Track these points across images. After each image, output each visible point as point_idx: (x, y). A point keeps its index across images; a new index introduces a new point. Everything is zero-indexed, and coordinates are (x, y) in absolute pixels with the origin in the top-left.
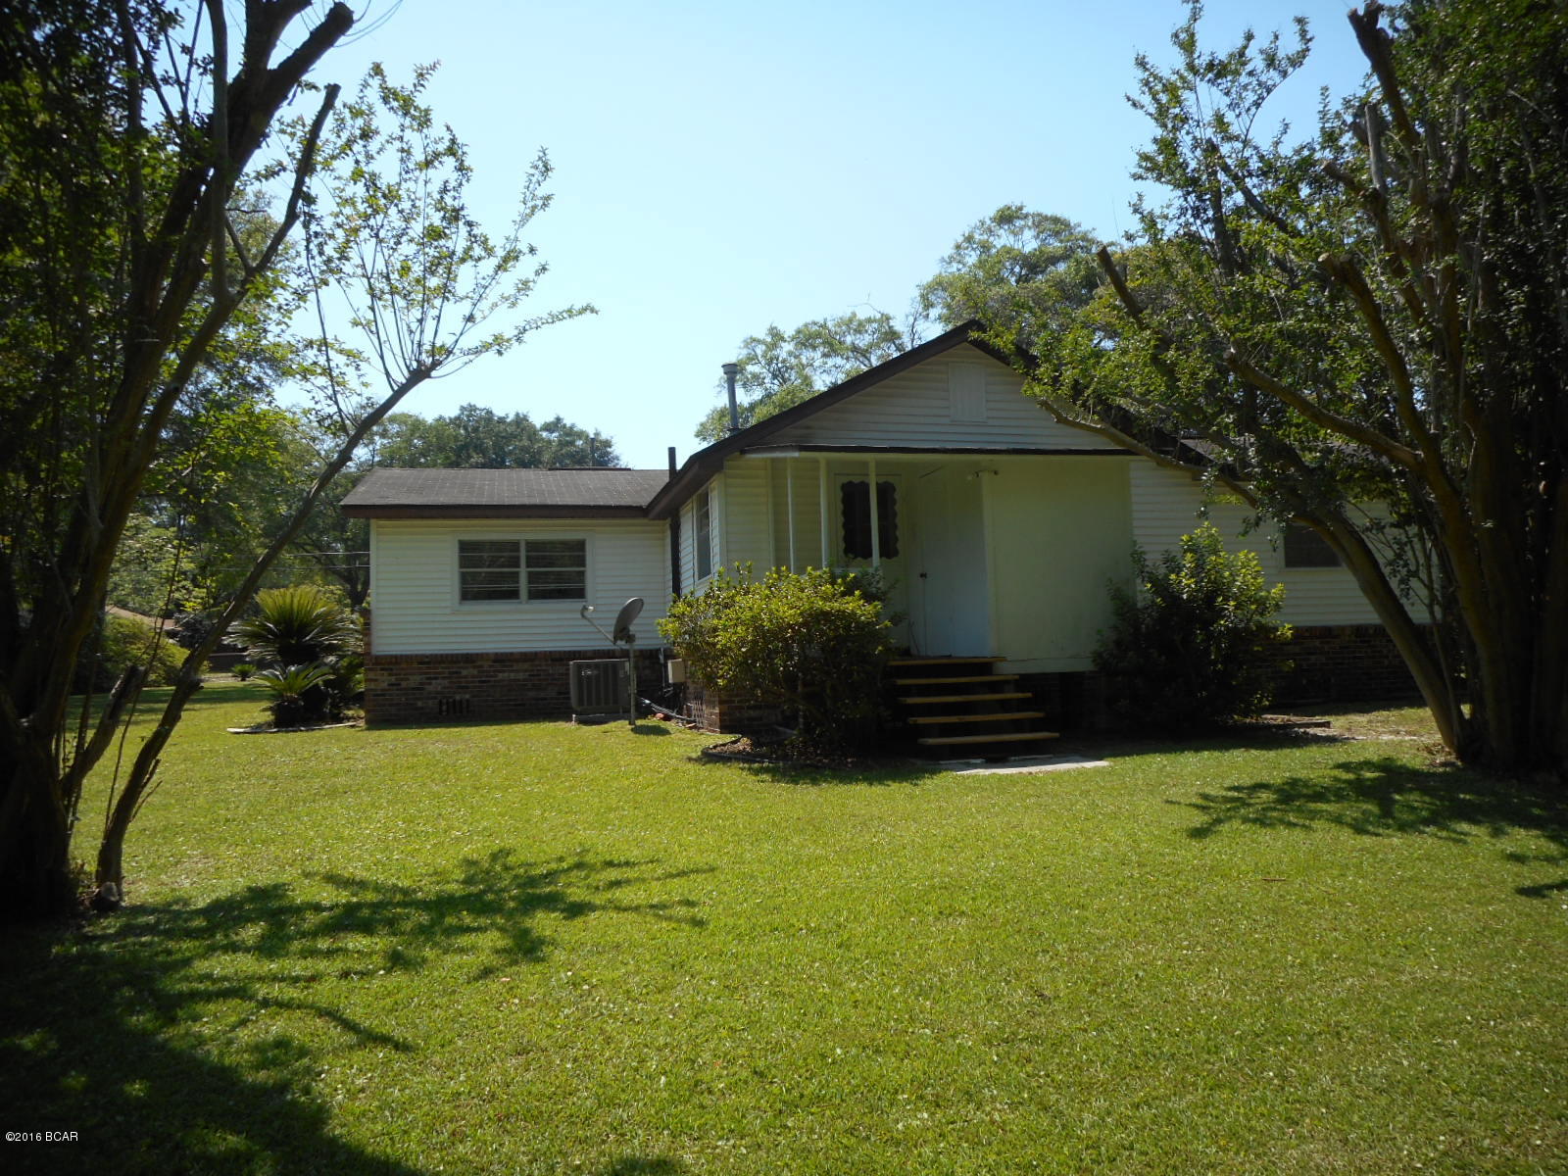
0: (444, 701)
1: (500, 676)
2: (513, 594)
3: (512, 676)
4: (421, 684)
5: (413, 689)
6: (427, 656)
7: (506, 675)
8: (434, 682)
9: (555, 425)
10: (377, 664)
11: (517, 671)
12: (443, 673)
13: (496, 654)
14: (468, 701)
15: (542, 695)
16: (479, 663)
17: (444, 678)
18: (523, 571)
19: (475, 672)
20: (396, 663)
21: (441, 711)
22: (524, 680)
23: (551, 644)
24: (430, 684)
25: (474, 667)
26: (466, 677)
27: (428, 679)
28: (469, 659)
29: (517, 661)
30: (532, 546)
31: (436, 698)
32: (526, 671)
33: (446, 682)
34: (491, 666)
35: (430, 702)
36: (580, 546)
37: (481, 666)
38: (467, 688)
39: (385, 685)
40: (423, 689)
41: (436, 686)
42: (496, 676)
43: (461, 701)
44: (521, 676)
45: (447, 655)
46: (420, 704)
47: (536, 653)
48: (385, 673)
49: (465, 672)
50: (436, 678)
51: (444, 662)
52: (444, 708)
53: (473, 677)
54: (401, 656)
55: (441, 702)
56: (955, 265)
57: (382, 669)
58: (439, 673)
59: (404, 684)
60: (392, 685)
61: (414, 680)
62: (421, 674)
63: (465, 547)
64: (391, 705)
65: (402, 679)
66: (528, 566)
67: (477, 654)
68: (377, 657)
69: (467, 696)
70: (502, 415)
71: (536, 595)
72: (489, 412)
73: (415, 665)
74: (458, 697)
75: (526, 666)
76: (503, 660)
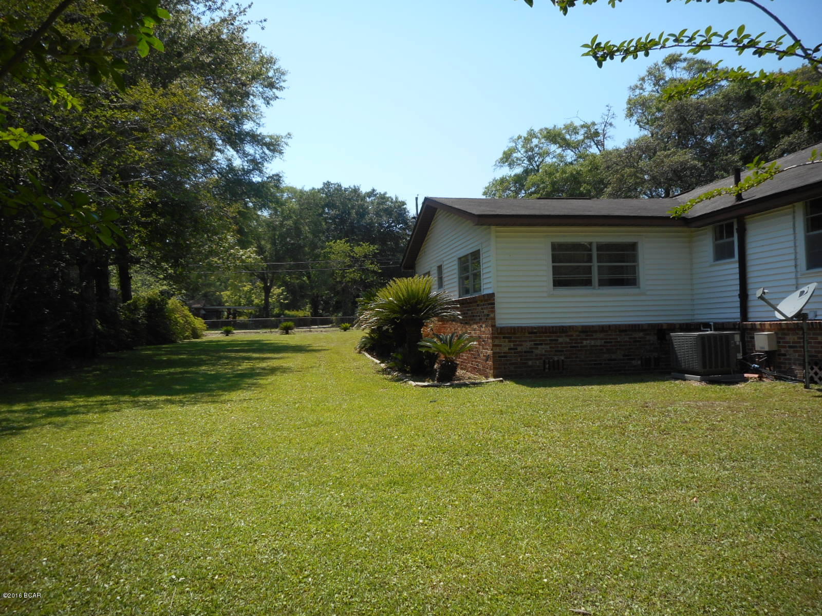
0: (547, 361)
1: (585, 342)
2: (587, 283)
3: (593, 343)
4: (531, 348)
5: (525, 352)
6: (535, 328)
7: (588, 342)
8: (539, 347)
9: (372, 193)
10: (501, 333)
11: (596, 339)
12: (546, 340)
13: (583, 326)
14: (563, 360)
15: (613, 357)
16: (569, 333)
17: (546, 344)
18: (595, 264)
19: (568, 340)
20: (514, 333)
21: (545, 368)
22: (601, 346)
23: (620, 319)
24: (537, 348)
25: (567, 336)
26: (561, 343)
27: (535, 344)
28: (563, 330)
29: (596, 332)
30: (601, 247)
31: (541, 359)
32: (601, 339)
33: (548, 347)
34: (579, 336)
35: (538, 362)
36: (633, 246)
37: (572, 336)
38: (562, 351)
39: (506, 349)
40: (532, 352)
41: (541, 350)
42: (582, 343)
43: (558, 361)
44: (599, 343)
45: (549, 327)
46: (530, 363)
47: (609, 326)
48: (507, 340)
49: (560, 340)
50: (541, 344)
51: (546, 333)
52: (547, 366)
53: (566, 343)
54: (518, 327)
55: (544, 361)
56: (638, 92)
57: (504, 338)
58: (543, 340)
59: (519, 349)
60: (510, 349)
61: (527, 345)
62: (530, 341)
63: (555, 247)
64: (510, 364)
65: (518, 345)
66: (598, 262)
67: (570, 327)
68: (502, 328)
69: (563, 358)
70: (347, 186)
71: (603, 283)
72: (340, 186)
73: (527, 335)
74: (556, 358)
75: (602, 335)
76: (587, 331)
